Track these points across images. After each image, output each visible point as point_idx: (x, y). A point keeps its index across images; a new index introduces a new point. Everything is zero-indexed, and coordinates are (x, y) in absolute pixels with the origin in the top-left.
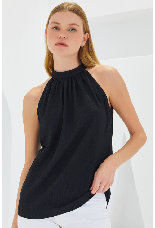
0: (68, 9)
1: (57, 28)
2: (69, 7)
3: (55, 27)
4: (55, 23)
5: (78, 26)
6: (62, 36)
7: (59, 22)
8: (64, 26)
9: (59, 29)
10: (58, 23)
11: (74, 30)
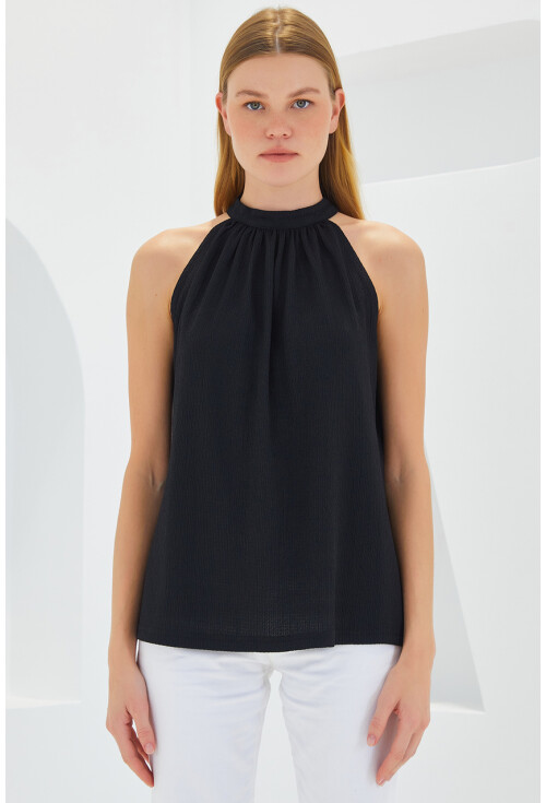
0: (281, 45)
1: (256, 104)
2: (281, 39)
3: (251, 103)
4: (250, 93)
5: (317, 91)
6: (278, 132)
7: (259, 89)
8: (277, 99)
9: (264, 108)
10: (258, 95)
11: (307, 104)
